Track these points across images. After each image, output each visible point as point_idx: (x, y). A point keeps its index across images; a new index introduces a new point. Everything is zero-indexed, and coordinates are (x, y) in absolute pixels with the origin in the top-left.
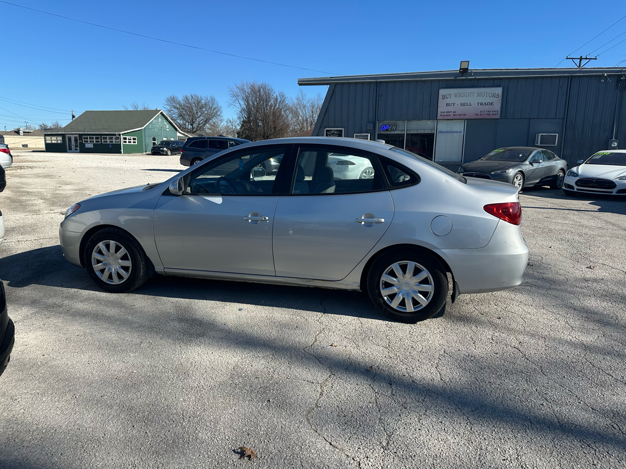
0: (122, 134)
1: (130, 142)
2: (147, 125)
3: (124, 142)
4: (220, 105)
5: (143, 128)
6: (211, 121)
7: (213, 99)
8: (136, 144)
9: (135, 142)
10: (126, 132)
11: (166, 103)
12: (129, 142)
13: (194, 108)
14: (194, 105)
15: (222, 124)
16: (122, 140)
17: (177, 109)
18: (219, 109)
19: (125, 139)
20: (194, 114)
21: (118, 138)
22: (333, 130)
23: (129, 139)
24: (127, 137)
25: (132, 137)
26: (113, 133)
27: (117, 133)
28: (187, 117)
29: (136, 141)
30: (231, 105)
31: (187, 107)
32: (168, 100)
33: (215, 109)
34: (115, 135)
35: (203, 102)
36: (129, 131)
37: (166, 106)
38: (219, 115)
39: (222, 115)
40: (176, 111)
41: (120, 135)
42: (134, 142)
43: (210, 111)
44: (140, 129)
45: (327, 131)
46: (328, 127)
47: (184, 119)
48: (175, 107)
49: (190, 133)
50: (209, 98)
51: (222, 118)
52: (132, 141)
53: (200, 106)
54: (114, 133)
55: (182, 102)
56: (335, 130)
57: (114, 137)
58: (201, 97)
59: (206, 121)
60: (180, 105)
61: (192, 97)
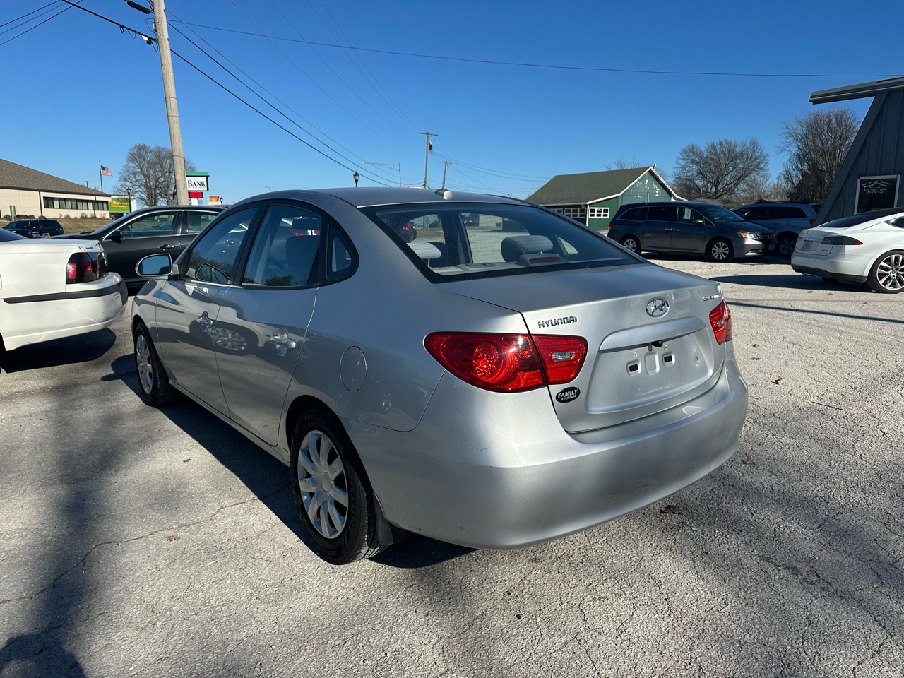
0: (590, 204)
1: (600, 215)
2: (626, 189)
3: (591, 215)
4: (765, 153)
5: (620, 194)
6: (747, 178)
7: (754, 145)
8: (608, 217)
9: (606, 215)
10: (595, 201)
11: (681, 156)
12: (598, 215)
13: (722, 161)
14: (722, 156)
15: (768, 183)
16: (589, 213)
17: (697, 163)
18: (763, 158)
19: (593, 211)
20: (721, 169)
21: (584, 211)
22: (875, 180)
23: (598, 211)
24: (596, 209)
25: (603, 208)
26: (578, 204)
27: (582, 203)
28: (709, 175)
29: (608, 213)
30: (783, 150)
31: (712, 159)
32: (684, 152)
33: (755, 160)
34: (580, 206)
35: (738, 150)
36: (599, 200)
37: (680, 161)
38: (761, 169)
39: (767, 168)
40: (695, 167)
41: (586, 206)
42: (604, 215)
43: (748, 162)
44: (615, 196)
45: (862, 182)
46: (866, 175)
47: (705, 178)
48: (693, 162)
49: (713, 198)
50: (748, 143)
51: (767, 172)
52: (602, 213)
53: (731, 155)
54: (580, 203)
55: (705, 154)
56: (879, 180)
57: (579, 209)
58: (735, 143)
59: (740, 179)
60: (702, 158)
61: (721, 144)
